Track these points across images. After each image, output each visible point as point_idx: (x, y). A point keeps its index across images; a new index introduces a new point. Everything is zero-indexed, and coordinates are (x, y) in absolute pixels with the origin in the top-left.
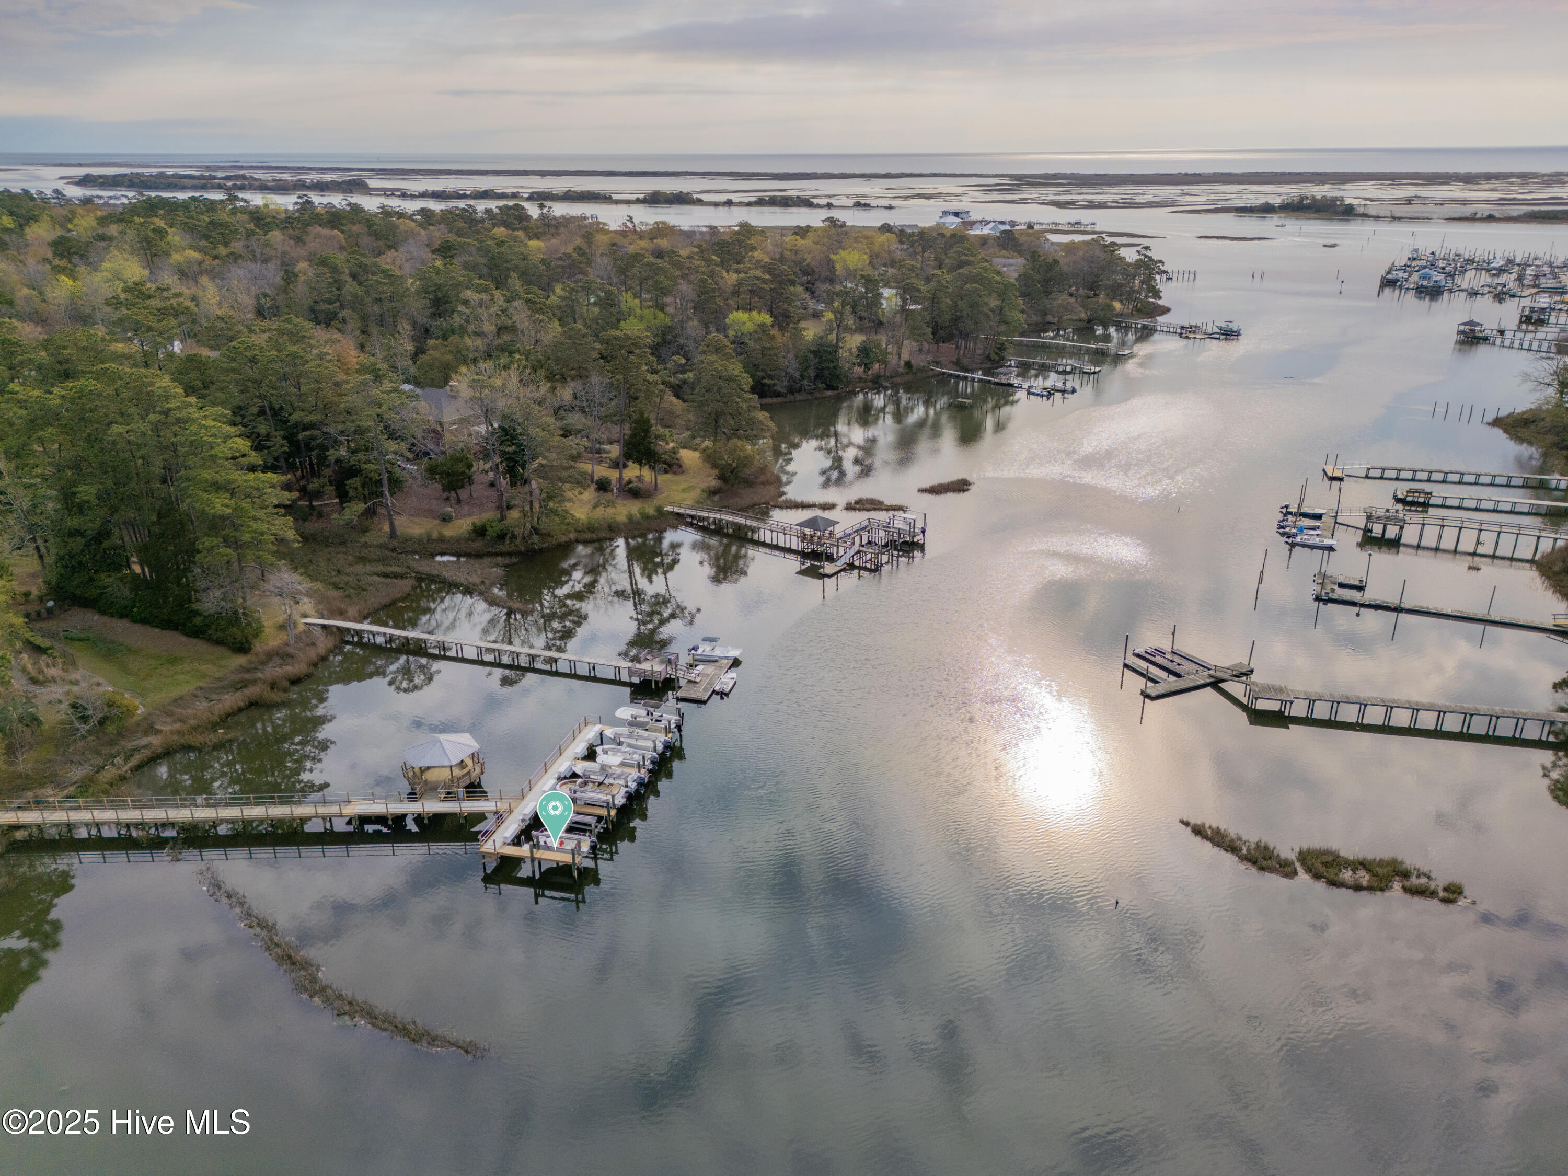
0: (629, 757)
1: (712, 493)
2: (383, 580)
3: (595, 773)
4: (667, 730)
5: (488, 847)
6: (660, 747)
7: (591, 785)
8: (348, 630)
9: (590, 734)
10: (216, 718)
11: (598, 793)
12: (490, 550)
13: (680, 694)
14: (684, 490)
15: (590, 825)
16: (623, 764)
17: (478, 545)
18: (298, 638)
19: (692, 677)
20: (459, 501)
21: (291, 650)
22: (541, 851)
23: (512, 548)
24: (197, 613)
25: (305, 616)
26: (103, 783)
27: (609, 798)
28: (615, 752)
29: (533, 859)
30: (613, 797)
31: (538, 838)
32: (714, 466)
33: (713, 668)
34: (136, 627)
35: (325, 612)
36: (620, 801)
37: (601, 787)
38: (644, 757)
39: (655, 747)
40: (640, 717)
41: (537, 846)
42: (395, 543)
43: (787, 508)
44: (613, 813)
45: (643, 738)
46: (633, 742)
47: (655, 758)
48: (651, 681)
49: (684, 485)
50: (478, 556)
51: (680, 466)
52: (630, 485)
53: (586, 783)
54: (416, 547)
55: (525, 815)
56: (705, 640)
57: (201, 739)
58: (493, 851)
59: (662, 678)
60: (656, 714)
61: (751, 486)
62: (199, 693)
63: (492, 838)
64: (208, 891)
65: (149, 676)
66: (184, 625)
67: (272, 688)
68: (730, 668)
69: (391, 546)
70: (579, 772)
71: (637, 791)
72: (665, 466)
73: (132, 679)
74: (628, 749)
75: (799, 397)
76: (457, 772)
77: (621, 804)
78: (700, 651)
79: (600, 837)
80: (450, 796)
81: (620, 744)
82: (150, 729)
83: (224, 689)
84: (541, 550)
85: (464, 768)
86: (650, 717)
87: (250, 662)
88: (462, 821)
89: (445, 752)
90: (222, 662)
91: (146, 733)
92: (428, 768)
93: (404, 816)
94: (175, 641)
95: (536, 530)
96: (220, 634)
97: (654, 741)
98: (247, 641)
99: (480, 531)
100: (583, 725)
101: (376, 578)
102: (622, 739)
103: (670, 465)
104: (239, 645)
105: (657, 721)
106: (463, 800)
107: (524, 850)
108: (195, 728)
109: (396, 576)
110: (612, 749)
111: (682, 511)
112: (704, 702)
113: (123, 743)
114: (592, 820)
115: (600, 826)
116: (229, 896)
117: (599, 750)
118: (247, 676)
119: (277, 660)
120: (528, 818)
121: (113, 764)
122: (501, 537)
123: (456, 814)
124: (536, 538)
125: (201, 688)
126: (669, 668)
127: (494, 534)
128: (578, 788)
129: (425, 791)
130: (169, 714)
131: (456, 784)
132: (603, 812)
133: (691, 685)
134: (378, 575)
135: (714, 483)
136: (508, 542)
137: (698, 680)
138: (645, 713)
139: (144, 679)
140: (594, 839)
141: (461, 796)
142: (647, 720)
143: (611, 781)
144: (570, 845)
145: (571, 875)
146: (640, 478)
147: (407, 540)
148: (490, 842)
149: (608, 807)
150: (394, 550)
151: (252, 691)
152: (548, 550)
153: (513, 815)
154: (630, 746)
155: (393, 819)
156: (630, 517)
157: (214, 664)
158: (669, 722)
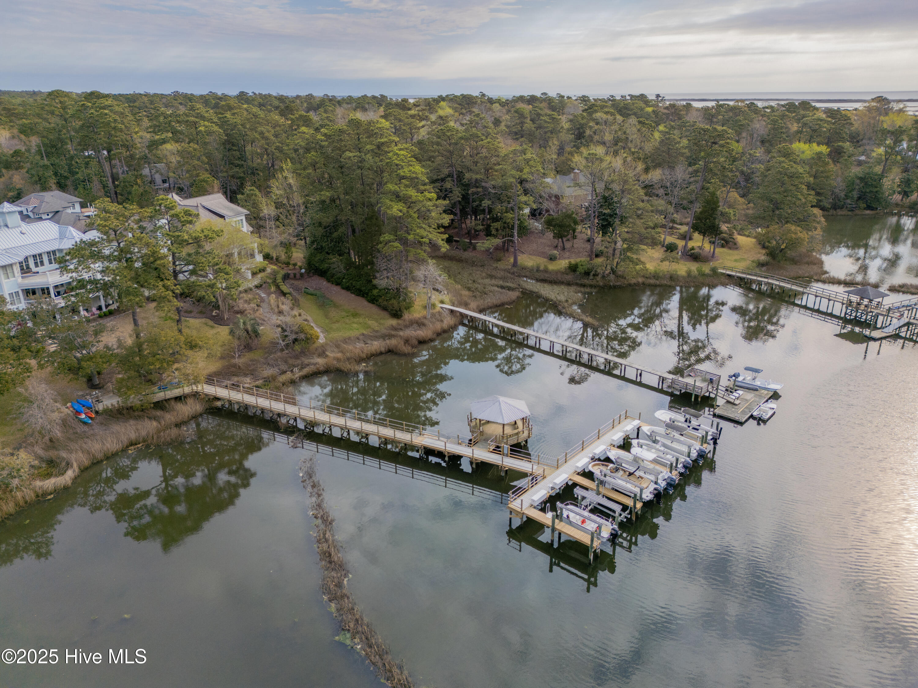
0: (663, 456)
1: (761, 265)
2: (500, 290)
3: (627, 462)
4: (704, 440)
5: (515, 504)
6: (694, 455)
7: (621, 472)
8: (467, 316)
9: (629, 426)
10: (364, 356)
11: (627, 482)
12: (578, 281)
13: (718, 411)
14: (736, 261)
15: (614, 512)
16: (655, 461)
17: (569, 277)
18: (433, 315)
19: (732, 398)
20: (564, 249)
21: (426, 322)
22: (563, 524)
23: (594, 282)
24: (375, 287)
25: (442, 302)
26: (279, 381)
27: (637, 490)
28: (649, 448)
29: (553, 530)
30: (641, 490)
31: (561, 509)
32: (764, 247)
33: (753, 395)
34: (344, 292)
35: (456, 303)
36: (648, 496)
37: (630, 477)
38: (677, 460)
39: (689, 453)
40: (679, 421)
41: (559, 517)
42: (515, 270)
43: (829, 283)
44: (639, 505)
45: (679, 441)
46: (668, 443)
47: (688, 463)
48: (692, 394)
49: (737, 257)
50: (569, 284)
51: (735, 244)
52: (692, 251)
53: (617, 470)
54: (528, 274)
55: (555, 484)
56: (747, 369)
57: (349, 366)
58: (519, 510)
59: (702, 395)
60: (694, 422)
61: (796, 264)
62: (361, 337)
63: (521, 497)
64: (303, 476)
65: (337, 321)
66: (367, 294)
67: (405, 343)
68: (770, 398)
69: (512, 271)
70: (612, 458)
71: (665, 489)
72: (722, 242)
73: (327, 321)
74: (662, 448)
75: (840, 212)
76: (508, 430)
77: (648, 499)
78: (740, 379)
79: (621, 525)
80: (497, 450)
81: (655, 442)
82: (322, 354)
83: (376, 338)
84: (615, 287)
85: (515, 429)
86: (688, 424)
87: (399, 324)
88: (503, 474)
89: (501, 411)
90: (382, 321)
91: (320, 356)
92: (488, 422)
93: (459, 457)
94: (361, 304)
95: (613, 271)
96: (385, 303)
97: (689, 447)
98: (400, 310)
99: (573, 268)
100: (623, 417)
101: (496, 289)
102: (658, 438)
103: (727, 242)
104: (394, 312)
105: (694, 428)
106: (507, 456)
107: (547, 518)
108: (348, 359)
109: (509, 289)
110: (647, 445)
111: (734, 274)
112: (741, 424)
113: (303, 359)
114: (617, 508)
115: (624, 515)
116: (313, 486)
117: (634, 442)
118: (393, 333)
119: (415, 326)
120: (557, 487)
121: (292, 371)
122: (587, 273)
123: (498, 466)
124: (612, 277)
125: (363, 334)
126: (710, 387)
127: (583, 271)
128: (608, 472)
129: (480, 440)
130: (338, 346)
131: (505, 441)
132: (629, 502)
133: (730, 406)
134: (498, 287)
135: (763, 258)
136: (591, 277)
137: (737, 402)
138: (683, 419)
139: (335, 323)
140: (616, 527)
141: (505, 452)
142: (685, 425)
143: (641, 474)
144: (591, 526)
145: (587, 555)
146: (700, 248)
147: (524, 268)
148: (518, 501)
149: (635, 498)
150: (513, 273)
151: (392, 342)
152: (620, 287)
153: (545, 480)
154: (664, 445)
155: (449, 457)
156: (689, 273)
157: (377, 322)
158: (707, 433)
